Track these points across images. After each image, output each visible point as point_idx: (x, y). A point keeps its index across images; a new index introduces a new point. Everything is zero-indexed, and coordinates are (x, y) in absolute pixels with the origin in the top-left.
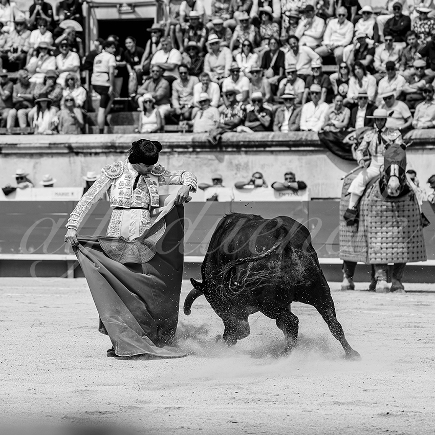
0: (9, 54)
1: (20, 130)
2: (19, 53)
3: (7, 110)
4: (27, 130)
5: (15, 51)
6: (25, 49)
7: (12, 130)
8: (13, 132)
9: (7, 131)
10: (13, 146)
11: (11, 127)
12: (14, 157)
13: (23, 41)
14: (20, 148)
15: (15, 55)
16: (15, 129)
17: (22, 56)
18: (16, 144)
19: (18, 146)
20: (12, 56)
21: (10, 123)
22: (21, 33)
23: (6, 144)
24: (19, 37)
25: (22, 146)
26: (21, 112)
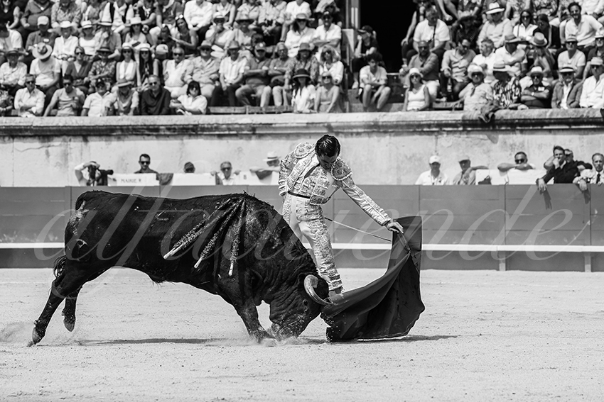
0: (263, 27)
1: (275, 109)
2: (274, 25)
3: (261, 87)
4: (283, 108)
5: (270, 23)
6: (280, 21)
7: (266, 109)
8: (268, 111)
9: (261, 110)
10: (267, 126)
11: (265, 105)
12: (269, 137)
13: (277, 12)
14: (275, 128)
15: (270, 28)
16: (270, 107)
17: (278, 28)
18: (271, 124)
19: (273, 126)
20: (266, 30)
21: (263, 101)
22: (275, 4)
23: (261, 124)
24: (274, 8)
25: (277, 125)
26: (276, 89)
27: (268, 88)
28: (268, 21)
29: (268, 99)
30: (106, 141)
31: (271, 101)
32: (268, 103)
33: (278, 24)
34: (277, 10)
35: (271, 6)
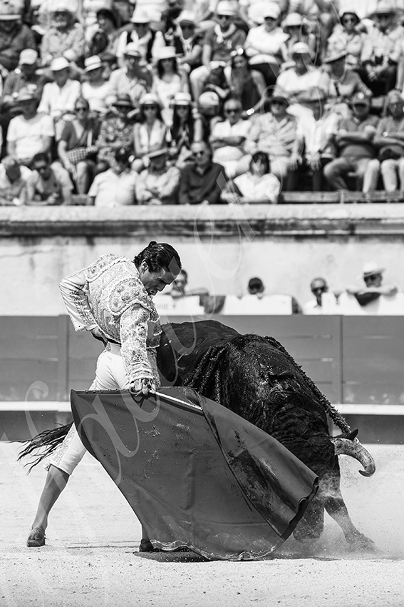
27: (374, 164)
28: (376, 58)
29: (376, 179)
30: (122, 244)
31: (379, 184)
32: (374, 185)
33: (393, 63)
34: (391, 40)
35: (381, 34)
